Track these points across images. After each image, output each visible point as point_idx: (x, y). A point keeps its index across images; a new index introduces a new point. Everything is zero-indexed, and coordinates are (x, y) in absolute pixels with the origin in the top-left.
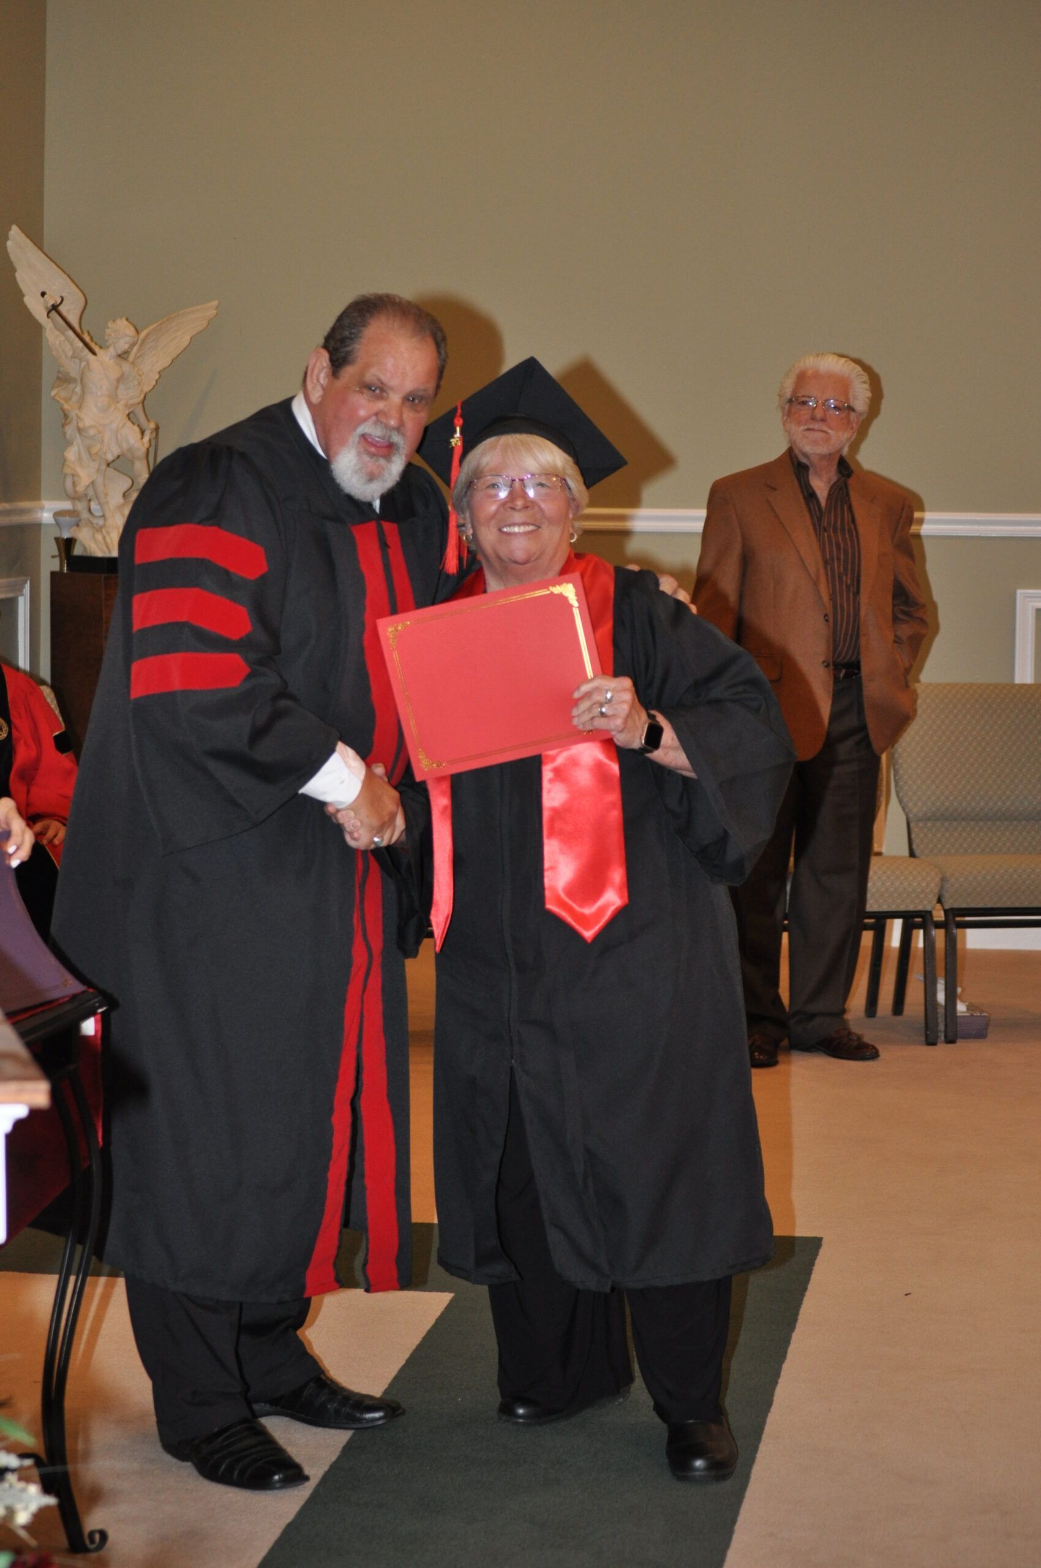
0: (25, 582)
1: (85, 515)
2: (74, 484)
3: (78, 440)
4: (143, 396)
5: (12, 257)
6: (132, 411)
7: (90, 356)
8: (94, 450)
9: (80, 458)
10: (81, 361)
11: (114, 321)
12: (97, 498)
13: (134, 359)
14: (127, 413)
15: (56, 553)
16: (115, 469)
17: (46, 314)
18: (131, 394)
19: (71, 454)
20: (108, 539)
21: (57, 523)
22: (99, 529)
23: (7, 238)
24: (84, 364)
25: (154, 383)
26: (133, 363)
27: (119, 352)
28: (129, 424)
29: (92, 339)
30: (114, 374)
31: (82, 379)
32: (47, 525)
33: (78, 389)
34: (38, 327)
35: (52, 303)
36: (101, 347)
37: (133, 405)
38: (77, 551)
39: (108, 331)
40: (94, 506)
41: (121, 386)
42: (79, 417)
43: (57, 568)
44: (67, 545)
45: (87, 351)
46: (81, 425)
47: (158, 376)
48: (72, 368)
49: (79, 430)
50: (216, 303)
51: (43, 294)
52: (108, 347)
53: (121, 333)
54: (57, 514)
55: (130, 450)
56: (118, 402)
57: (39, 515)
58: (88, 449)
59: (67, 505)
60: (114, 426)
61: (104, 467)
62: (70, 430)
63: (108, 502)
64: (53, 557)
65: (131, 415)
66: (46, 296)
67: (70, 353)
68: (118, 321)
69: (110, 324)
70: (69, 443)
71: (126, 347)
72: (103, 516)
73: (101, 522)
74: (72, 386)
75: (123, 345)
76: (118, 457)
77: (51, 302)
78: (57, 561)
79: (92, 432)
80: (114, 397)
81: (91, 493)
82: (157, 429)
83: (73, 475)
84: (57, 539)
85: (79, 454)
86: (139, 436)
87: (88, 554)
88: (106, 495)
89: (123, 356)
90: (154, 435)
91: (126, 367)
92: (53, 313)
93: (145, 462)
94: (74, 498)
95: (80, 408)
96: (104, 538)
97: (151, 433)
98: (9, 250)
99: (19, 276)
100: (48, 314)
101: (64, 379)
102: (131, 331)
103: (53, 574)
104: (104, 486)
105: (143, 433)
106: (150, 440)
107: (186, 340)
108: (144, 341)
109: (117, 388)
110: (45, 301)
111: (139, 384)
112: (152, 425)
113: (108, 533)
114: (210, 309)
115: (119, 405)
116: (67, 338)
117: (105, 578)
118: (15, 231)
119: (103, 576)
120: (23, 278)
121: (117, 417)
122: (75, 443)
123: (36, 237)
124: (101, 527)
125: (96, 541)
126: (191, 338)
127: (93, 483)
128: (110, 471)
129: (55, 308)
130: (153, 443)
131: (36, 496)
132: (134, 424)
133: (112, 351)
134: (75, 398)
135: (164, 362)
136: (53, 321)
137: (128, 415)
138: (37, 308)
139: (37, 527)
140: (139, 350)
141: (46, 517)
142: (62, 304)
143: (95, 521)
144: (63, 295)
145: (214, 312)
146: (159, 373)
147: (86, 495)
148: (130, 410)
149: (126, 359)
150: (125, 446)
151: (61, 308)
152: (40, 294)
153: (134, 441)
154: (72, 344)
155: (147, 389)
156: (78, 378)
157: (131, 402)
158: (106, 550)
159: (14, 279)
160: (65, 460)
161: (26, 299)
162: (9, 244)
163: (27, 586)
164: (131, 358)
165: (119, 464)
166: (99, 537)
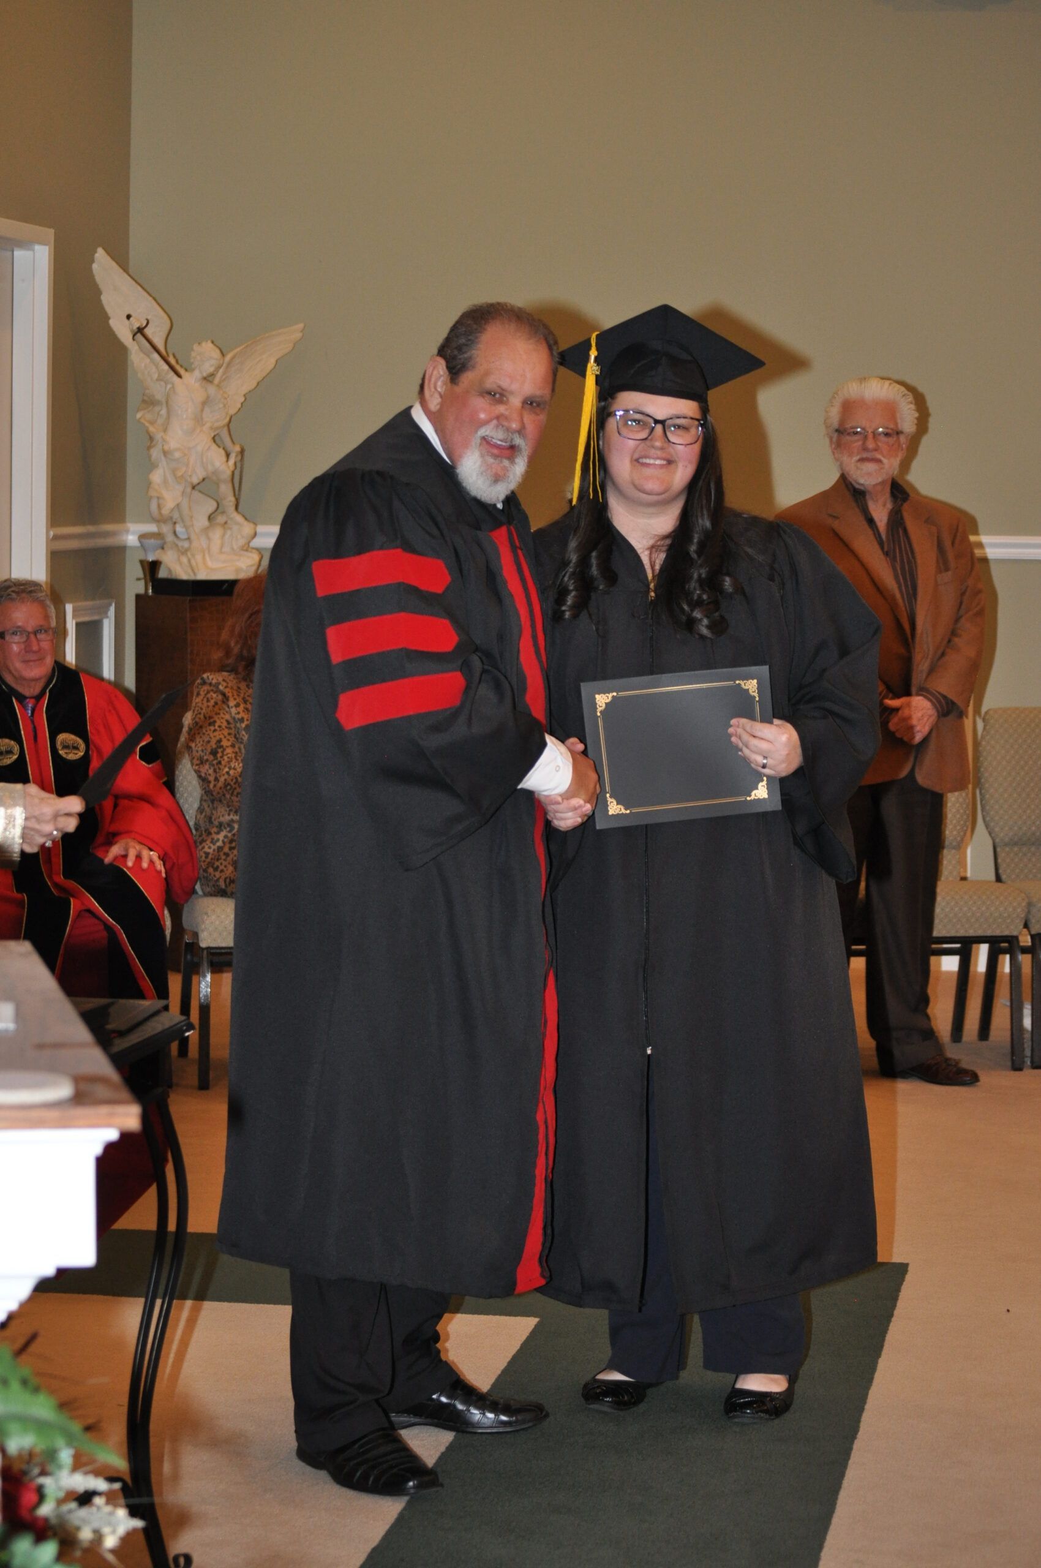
0: (110, 605)
1: (170, 538)
2: (159, 507)
3: (163, 462)
4: (228, 419)
5: (98, 279)
6: (218, 434)
7: (175, 378)
8: (179, 474)
9: (165, 481)
10: (166, 383)
11: (199, 344)
12: (183, 521)
13: (220, 382)
14: (213, 435)
15: (141, 575)
16: (200, 491)
17: (131, 337)
18: (216, 417)
19: (156, 477)
20: (193, 562)
21: (142, 545)
22: (184, 552)
23: (93, 261)
24: (169, 386)
25: (239, 406)
26: (218, 386)
27: (205, 375)
28: (214, 446)
29: (177, 362)
30: (200, 397)
31: (167, 402)
32: (133, 548)
33: (164, 412)
34: (123, 350)
35: (138, 326)
36: (186, 370)
37: (217, 428)
38: (162, 574)
39: (193, 354)
40: (179, 529)
41: (207, 410)
42: (164, 440)
43: (142, 591)
44: (152, 567)
45: (172, 374)
46: (166, 448)
47: (243, 399)
48: (158, 391)
49: (165, 453)
50: (301, 325)
51: (129, 317)
52: (193, 370)
53: (206, 355)
54: (142, 537)
55: (216, 472)
56: (204, 425)
57: (124, 538)
58: (174, 471)
59: (152, 528)
60: (199, 448)
61: (189, 489)
62: (155, 453)
63: (193, 525)
64: (138, 579)
65: (216, 438)
66: (131, 319)
67: (156, 376)
68: (204, 344)
69: (195, 347)
70: (153, 466)
71: (211, 370)
72: (189, 539)
73: (186, 544)
74: (157, 409)
75: (208, 368)
76: (204, 480)
77: (136, 325)
78: (142, 583)
79: (177, 455)
80: (199, 420)
81: (176, 515)
82: (242, 452)
83: (158, 498)
84: (142, 562)
85: (165, 475)
86: (224, 459)
87: (173, 577)
88: (192, 517)
89: (208, 379)
90: (239, 457)
91: (212, 390)
92: (139, 335)
93: (230, 485)
94: (160, 520)
95: (165, 430)
96: (189, 561)
97: (236, 456)
98: (95, 272)
99: (103, 298)
100: (134, 336)
101: (149, 402)
102: (216, 354)
103: (138, 597)
104: (190, 508)
105: (228, 455)
106: (235, 463)
107: (272, 362)
108: (229, 364)
109: (202, 410)
110: (131, 324)
111: (225, 406)
112: (238, 448)
113: (193, 555)
114: (294, 333)
115: (205, 428)
116: (152, 361)
117: (190, 600)
118: (100, 254)
119: (189, 598)
120: (109, 300)
121: (202, 441)
122: (160, 465)
123: (122, 262)
124: (187, 550)
125: (181, 564)
126: (277, 361)
127: (178, 505)
128: (196, 493)
129: (140, 330)
130: (239, 465)
131: (120, 517)
132: (219, 447)
133: (197, 374)
134: (160, 421)
135: (250, 385)
136: (138, 343)
137: (214, 439)
138: (123, 331)
139: (122, 549)
140: (224, 373)
141: (131, 540)
142: (149, 326)
143: (180, 544)
144: (149, 318)
145: (299, 335)
146: (244, 395)
147: (171, 518)
148: (216, 433)
149: (211, 382)
150: (210, 468)
151: (148, 331)
152: (125, 319)
153: (219, 463)
154: (157, 366)
155: (232, 411)
156: (164, 400)
157: (217, 425)
158: (190, 571)
159: (100, 301)
160: (149, 484)
161: (111, 322)
162: (95, 266)
163: (112, 609)
164: (217, 381)
165: (203, 486)
166: (184, 560)
